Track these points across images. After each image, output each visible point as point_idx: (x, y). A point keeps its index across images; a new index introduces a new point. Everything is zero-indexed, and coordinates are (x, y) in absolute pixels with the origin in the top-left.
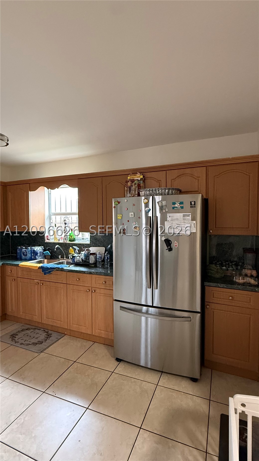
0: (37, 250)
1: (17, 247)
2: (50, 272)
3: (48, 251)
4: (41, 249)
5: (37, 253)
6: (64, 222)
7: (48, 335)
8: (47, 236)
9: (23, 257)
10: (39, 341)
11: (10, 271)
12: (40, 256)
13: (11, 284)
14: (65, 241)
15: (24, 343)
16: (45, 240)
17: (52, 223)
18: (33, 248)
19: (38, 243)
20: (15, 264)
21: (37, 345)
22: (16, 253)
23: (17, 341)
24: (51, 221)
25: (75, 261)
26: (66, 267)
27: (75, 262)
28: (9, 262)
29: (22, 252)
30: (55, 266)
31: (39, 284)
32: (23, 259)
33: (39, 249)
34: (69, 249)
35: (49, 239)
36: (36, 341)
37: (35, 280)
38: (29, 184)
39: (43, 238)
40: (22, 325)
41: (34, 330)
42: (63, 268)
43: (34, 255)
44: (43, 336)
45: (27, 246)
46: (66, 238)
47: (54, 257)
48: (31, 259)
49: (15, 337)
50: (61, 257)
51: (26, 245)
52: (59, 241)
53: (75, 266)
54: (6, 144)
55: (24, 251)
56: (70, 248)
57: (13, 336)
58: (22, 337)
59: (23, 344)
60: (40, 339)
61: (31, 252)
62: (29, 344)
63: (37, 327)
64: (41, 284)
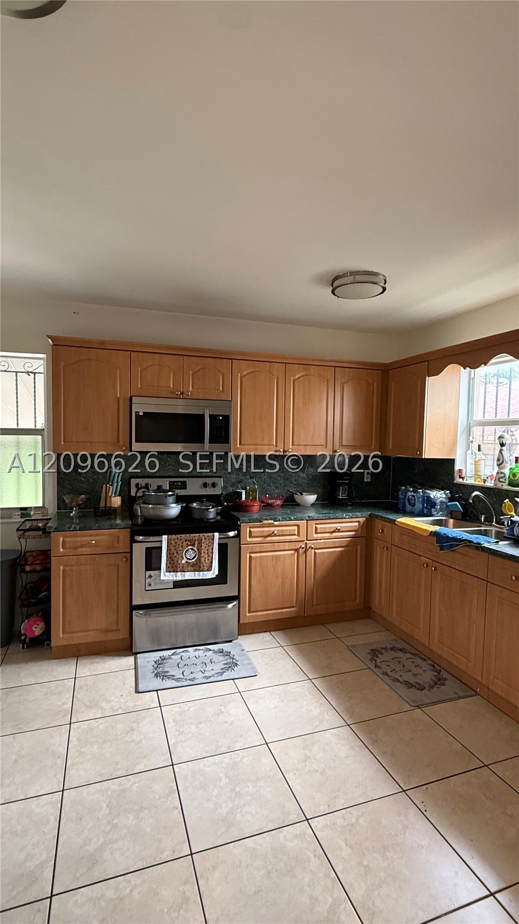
0: (434, 497)
1: (399, 487)
2: (452, 546)
3: (457, 503)
4: (444, 496)
5: (435, 504)
6: (497, 442)
7: (439, 680)
8: (460, 471)
9: (408, 508)
10: (417, 683)
11: (381, 531)
12: (441, 510)
13: (381, 555)
14: (499, 485)
15: (389, 673)
16: (453, 479)
17: (472, 442)
18: (427, 493)
19: (439, 484)
20: (389, 519)
21: (413, 690)
22: (397, 498)
23: (379, 664)
24: (471, 439)
25: (515, 533)
26: (489, 542)
27: (514, 535)
28: (380, 514)
29: (407, 497)
30: (463, 536)
31: (429, 568)
32: (408, 511)
33: (438, 495)
34: (503, 503)
35: (462, 476)
36: (412, 680)
37: (422, 557)
38: (426, 362)
39: (451, 474)
40: (393, 637)
41: (414, 657)
42: (480, 544)
43: (429, 507)
44: (427, 676)
45: (419, 487)
46: (502, 478)
47: (470, 517)
48: (421, 514)
49: (378, 657)
50: (485, 518)
51: (416, 485)
52: (484, 482)
53: (514, 544)
54: (381, 290)
55: (410, 497)
56: (505, 501)
57: (375, 653)
58: (389, 662)
59: (388, 675)
60: (420, 680)
61: (424, 499)
62: (399, 681)
63: (420, 654)
64: (433, 568)
